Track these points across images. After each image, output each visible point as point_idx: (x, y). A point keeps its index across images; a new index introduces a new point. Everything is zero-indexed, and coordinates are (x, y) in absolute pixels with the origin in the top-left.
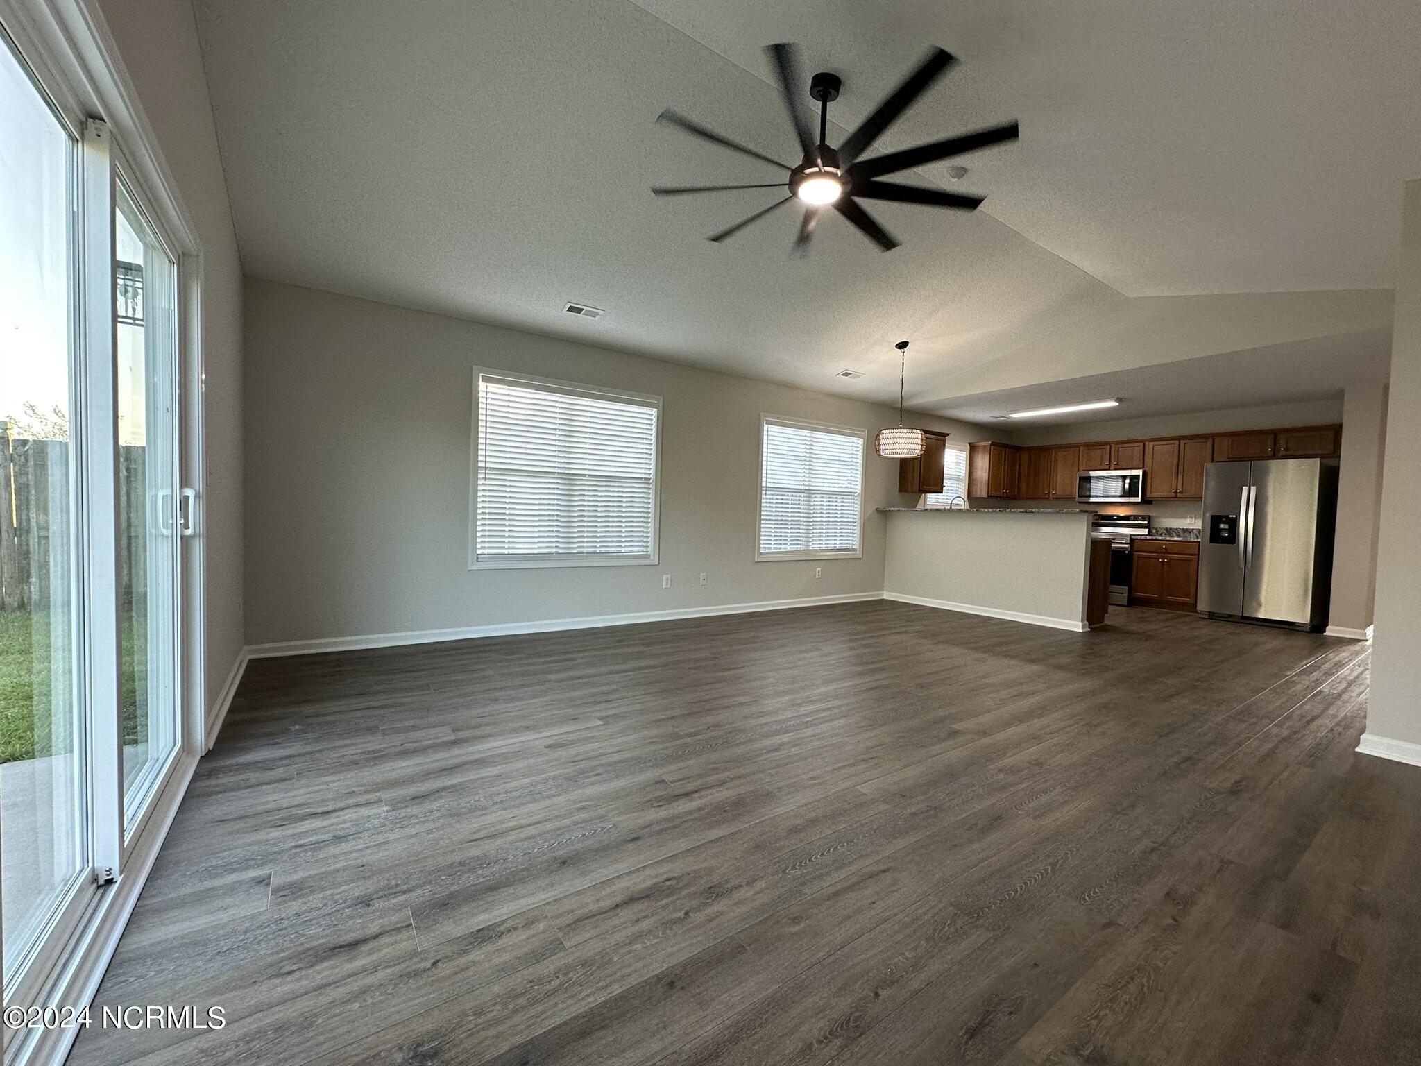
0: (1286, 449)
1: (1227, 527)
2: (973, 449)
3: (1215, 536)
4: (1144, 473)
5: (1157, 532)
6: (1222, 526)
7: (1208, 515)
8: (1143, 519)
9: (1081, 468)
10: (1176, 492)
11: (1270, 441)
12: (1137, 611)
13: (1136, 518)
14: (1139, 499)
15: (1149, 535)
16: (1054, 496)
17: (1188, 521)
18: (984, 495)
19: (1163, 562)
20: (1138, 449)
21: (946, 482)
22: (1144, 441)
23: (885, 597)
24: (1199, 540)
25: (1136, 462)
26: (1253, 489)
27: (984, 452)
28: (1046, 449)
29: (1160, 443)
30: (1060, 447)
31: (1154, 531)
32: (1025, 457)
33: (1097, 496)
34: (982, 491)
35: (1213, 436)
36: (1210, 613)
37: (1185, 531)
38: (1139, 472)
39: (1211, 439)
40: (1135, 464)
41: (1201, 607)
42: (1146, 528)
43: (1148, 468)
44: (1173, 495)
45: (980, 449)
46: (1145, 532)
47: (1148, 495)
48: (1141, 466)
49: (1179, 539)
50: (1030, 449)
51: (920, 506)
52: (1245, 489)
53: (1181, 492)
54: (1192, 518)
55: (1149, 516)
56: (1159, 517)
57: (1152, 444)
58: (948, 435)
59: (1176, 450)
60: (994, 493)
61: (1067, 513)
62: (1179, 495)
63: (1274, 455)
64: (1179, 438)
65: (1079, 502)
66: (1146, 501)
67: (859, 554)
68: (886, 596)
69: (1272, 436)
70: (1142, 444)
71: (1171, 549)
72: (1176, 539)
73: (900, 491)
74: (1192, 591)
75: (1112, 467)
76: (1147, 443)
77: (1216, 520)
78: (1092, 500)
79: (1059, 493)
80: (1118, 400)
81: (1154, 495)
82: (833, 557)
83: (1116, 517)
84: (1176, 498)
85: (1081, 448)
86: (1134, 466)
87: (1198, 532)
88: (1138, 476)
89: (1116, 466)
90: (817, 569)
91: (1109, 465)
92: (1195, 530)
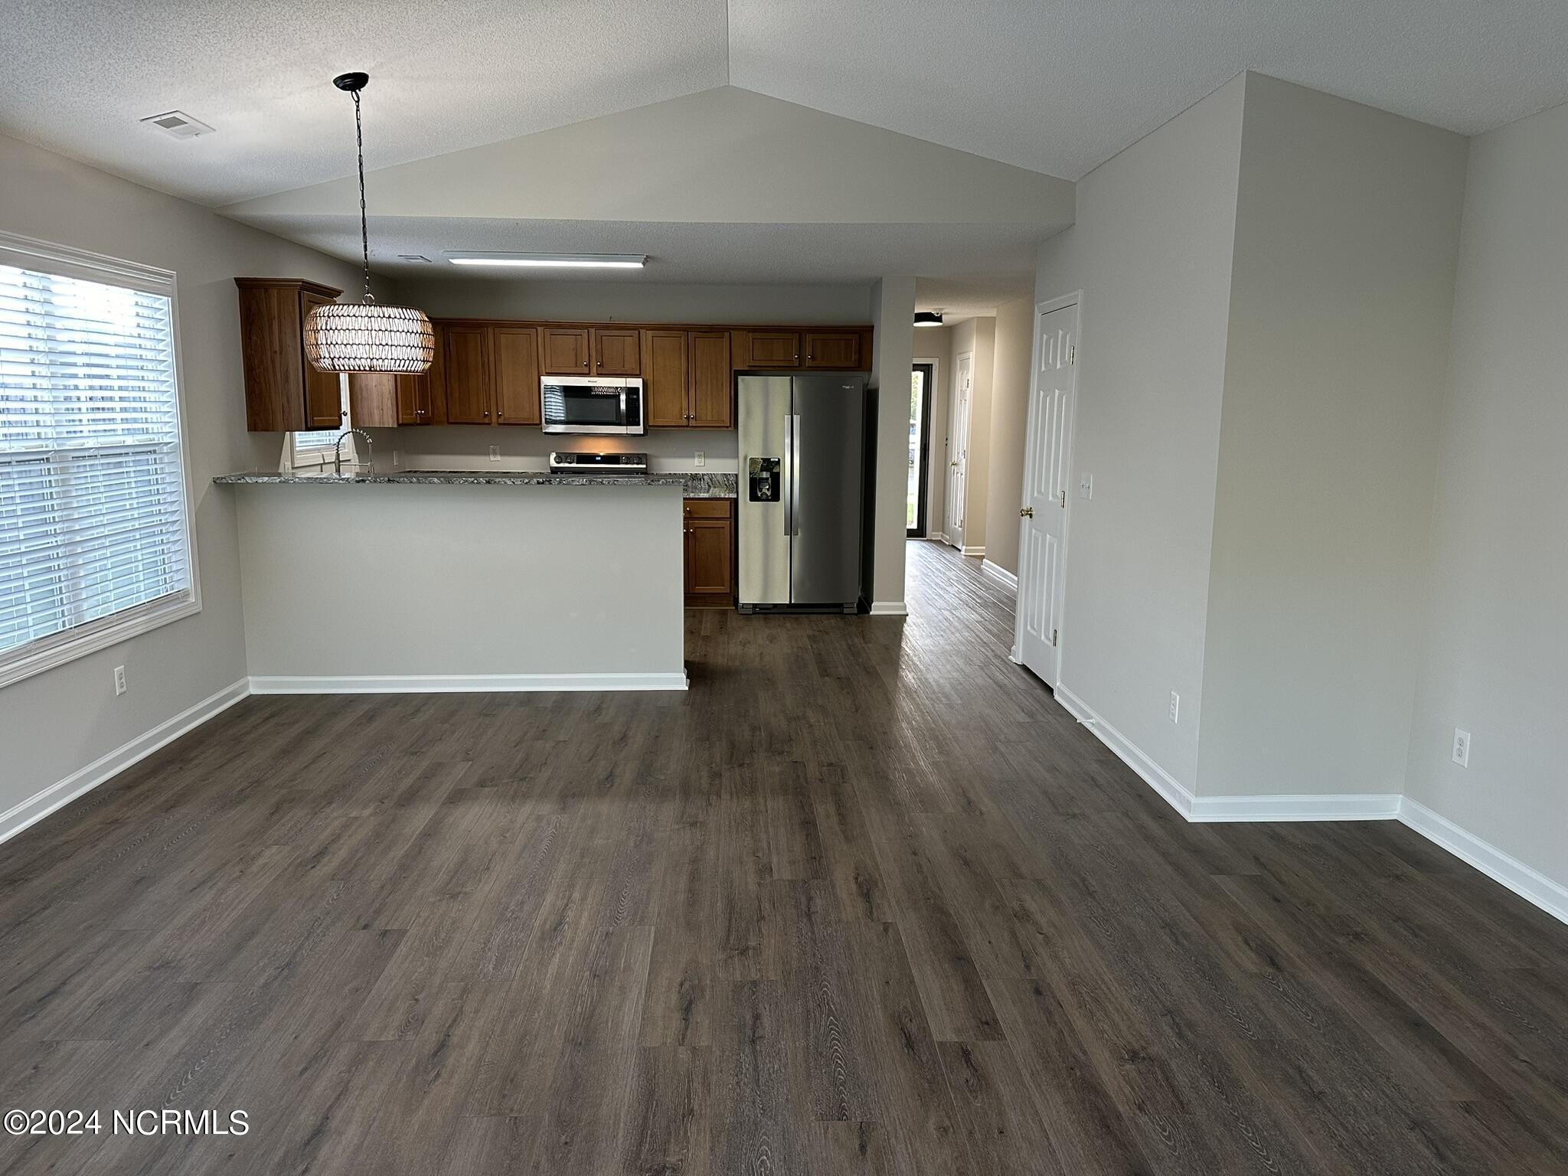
0: (814, 357)
1: (769, 475)
4: (645, 385)
6: (763, 474)
8: (640, 460)
9: (541, 369)
10: (688, 418)
11: (794, 344)
13: (629, 459)
14: (640, 429)
16: (499, 420)
17: (697, 461)
20: (628, 340)
22: (636, 328)
23: (253, 691)
24: (732, 496)
25: (631, 364)
26: (796, 418)
28: (474, 326)
29: (660, 333)
30: (500, 326)
34: (384, 414)
35: (728, 331)
36: (754, 604)
37: (694, 477)
38: (637, 383)
39: (727, 334)
40: (629, 369)
41: (745, 598)
43: (649, 378)
44: (684, 422)
47: (652, 423)
48: (640, 372)
49: (706, 495)
50: (448, 324)
52: (787, 419)
53: (695, 418)
54: (700, 456)
55: (650, 456)
56: (657, 457)
57: (650, 333)
59: (684, 349)
62: (692, 423)
63: (799, 365)
64: (685, 328)
66: (648, 433)
67: (195, 602)
69: (797, 336)
70: (637, 332)
71: (697, 513)
73: (252, 428)
75: (594, 370)
76: (642, 332)
79: (509, 414)
80: (647, 262)
81: (660, 422)
82: (144, 626)
83: (599, 458)
84: (687, 426)
85: (539, 328)
86: (626, 371)
87: (709, 480)
88: (638, 389)
89: (600, 369)
90: (116, 670)
91: (588, 365)
92: (705, 477)
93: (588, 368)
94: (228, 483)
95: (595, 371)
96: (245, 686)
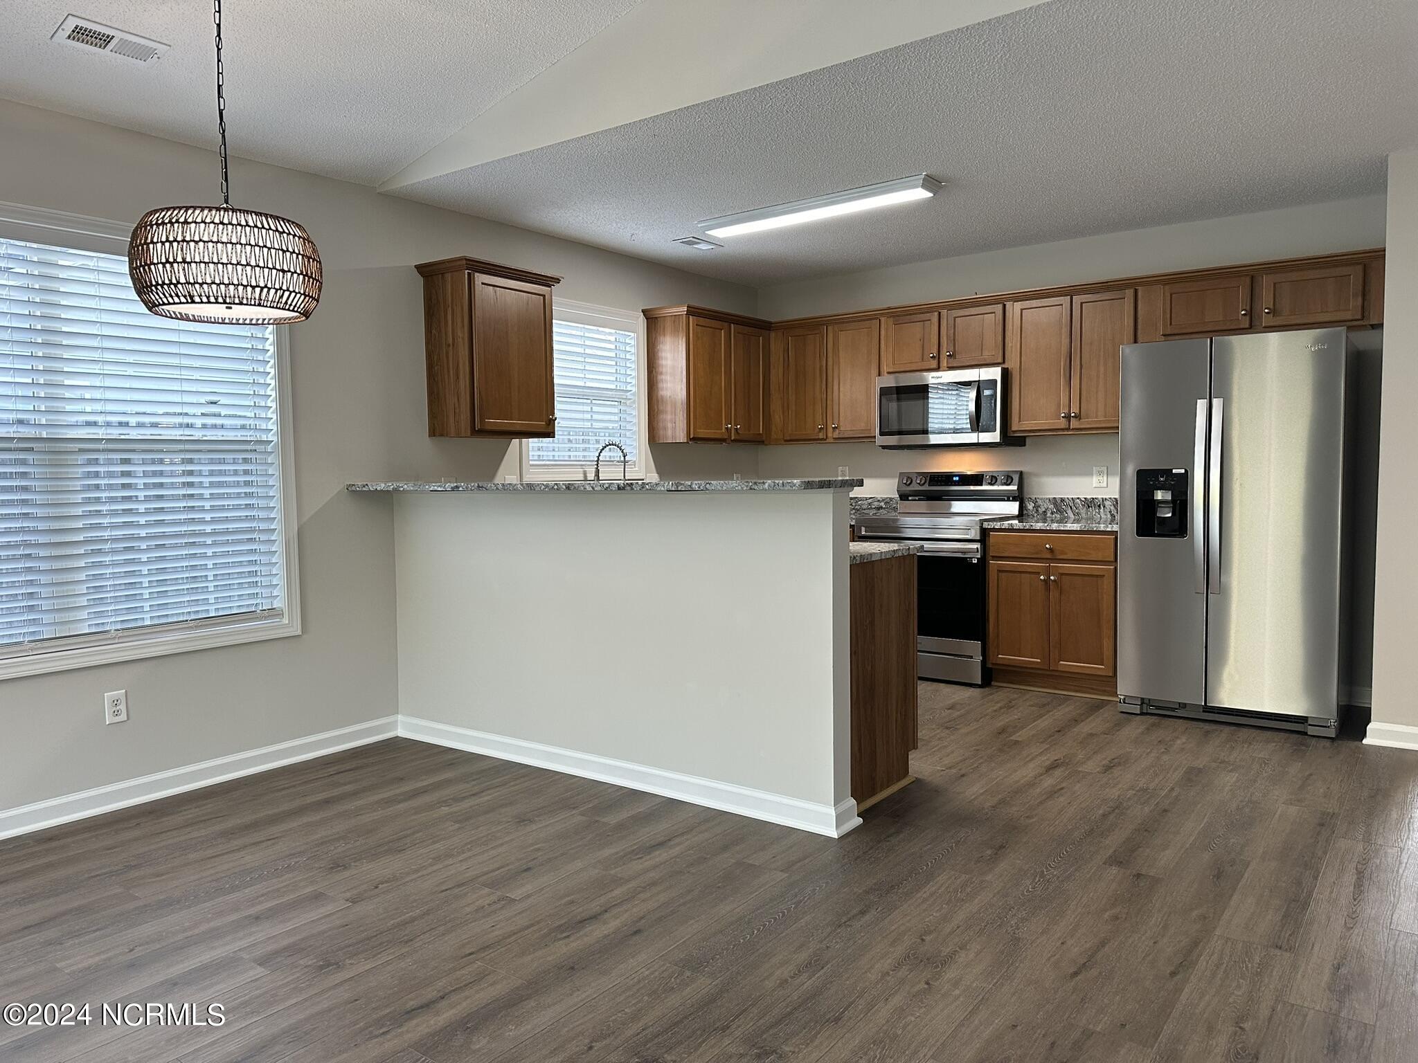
0: (1274, 312)
1: (1168, 496)
2: (652, 320)
3: (1147, 522)
4: (1006, 374)
5: (1037, 507)
6: (1159, 495)
7: (1131, 471)
8: (1008, 480)
9: (885, 369)
10: (1068, 417)
11: (1243, 293)
12: (1001, 695)
13: (994, 478)
14: (994, 437)
15: (1021, 516)
16: (836, 435)
17: (1093, 480)
18: (681, 437)
19: (1046, 581)
20: (989, 319)
21: (563, 411)
22: (1001, 301)
23: (402, 732)
24: (1116, 528)
25: (988, 350)
26: (1217, 403)
27: (675, 332)
28: (813, 326)
29: (1034, 303)
30: (841, 321)
31: (1030, 506)
32: (776, 343)
33: (941, 432)
34: (676, 429)
35: (1132, 285)
36: (1142, 699)
37: (1090, 503)
38: (994, 373)
39: (1129, 293)
40: (987, 355)
41: (1126, 686)
42: (1014, 499)
43: (1012, 363)
44: (1062, 423)
45: (668, 324)
46: (1012, 508)
47: (1015, 426)
48: (1000, 360)
49: (1076, 527)
50: (788, 327)
51: (507, 475)
52: (1201, 405)
53: (1078, 417)
54: (1100, 473)
55: (1021, 473)
56: (1037, 475)
57: (1018, 306)
58: (558, 281)
59: (1066, 319)
60: (702, 433)
61: (773, 488)
62: (1074, 424)
63: (1251, 327)
64: (1070, 292)
65: (884, 447)
66: (1011, 440)
67: (289, 624)
68: (406, 727)
69: (1248, 280)
70: (1000, 306)
71: (1063, 553)
72: (1070, 526)
73: (433, 433)
74: (1107, 652)
75: (944, 363)
76: (1008, 304)
77: (1147, 480)
78: (934, 439)
79: (847, 427)
80: (931, 182)
81: (1027, 425)
82: (175, 646)
83: (957, 478)
84: (1068, 429)
85: (883, 319)
86: (985, 360)
87: (1112, 508)
88: (995, 381)
89: (951, 360)
90: (106, 694)
91: (938, 358)
92: (1107, 503)
93: (936, 361)
94: (370, 490)
95: (945, 365)
96: (394, 725)
